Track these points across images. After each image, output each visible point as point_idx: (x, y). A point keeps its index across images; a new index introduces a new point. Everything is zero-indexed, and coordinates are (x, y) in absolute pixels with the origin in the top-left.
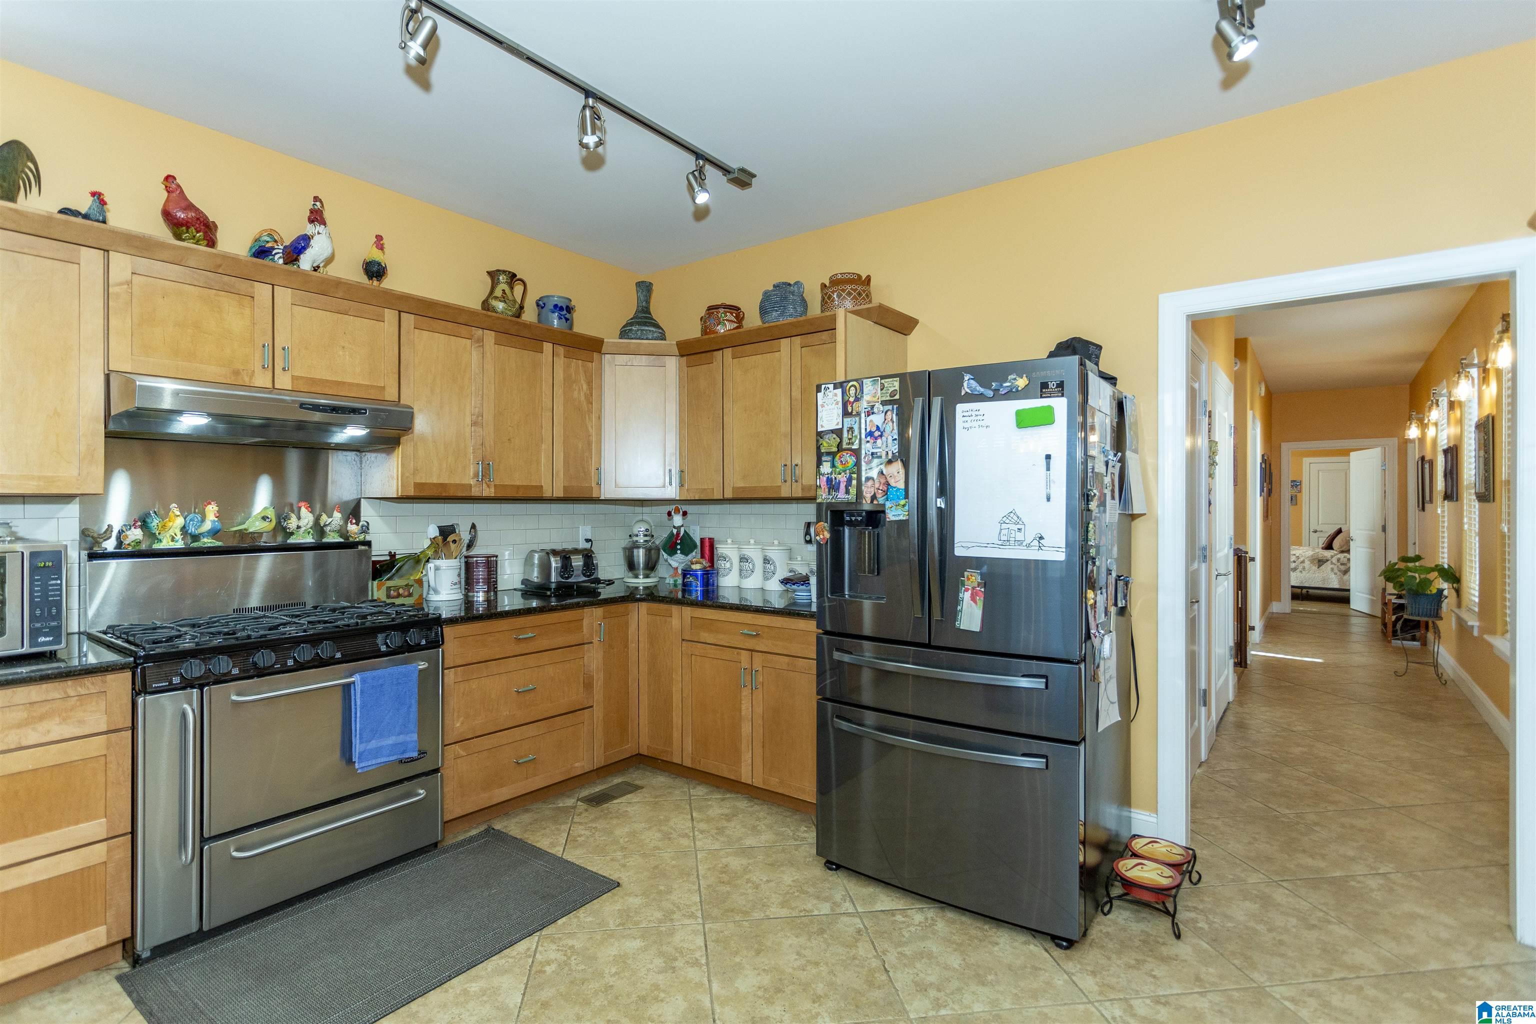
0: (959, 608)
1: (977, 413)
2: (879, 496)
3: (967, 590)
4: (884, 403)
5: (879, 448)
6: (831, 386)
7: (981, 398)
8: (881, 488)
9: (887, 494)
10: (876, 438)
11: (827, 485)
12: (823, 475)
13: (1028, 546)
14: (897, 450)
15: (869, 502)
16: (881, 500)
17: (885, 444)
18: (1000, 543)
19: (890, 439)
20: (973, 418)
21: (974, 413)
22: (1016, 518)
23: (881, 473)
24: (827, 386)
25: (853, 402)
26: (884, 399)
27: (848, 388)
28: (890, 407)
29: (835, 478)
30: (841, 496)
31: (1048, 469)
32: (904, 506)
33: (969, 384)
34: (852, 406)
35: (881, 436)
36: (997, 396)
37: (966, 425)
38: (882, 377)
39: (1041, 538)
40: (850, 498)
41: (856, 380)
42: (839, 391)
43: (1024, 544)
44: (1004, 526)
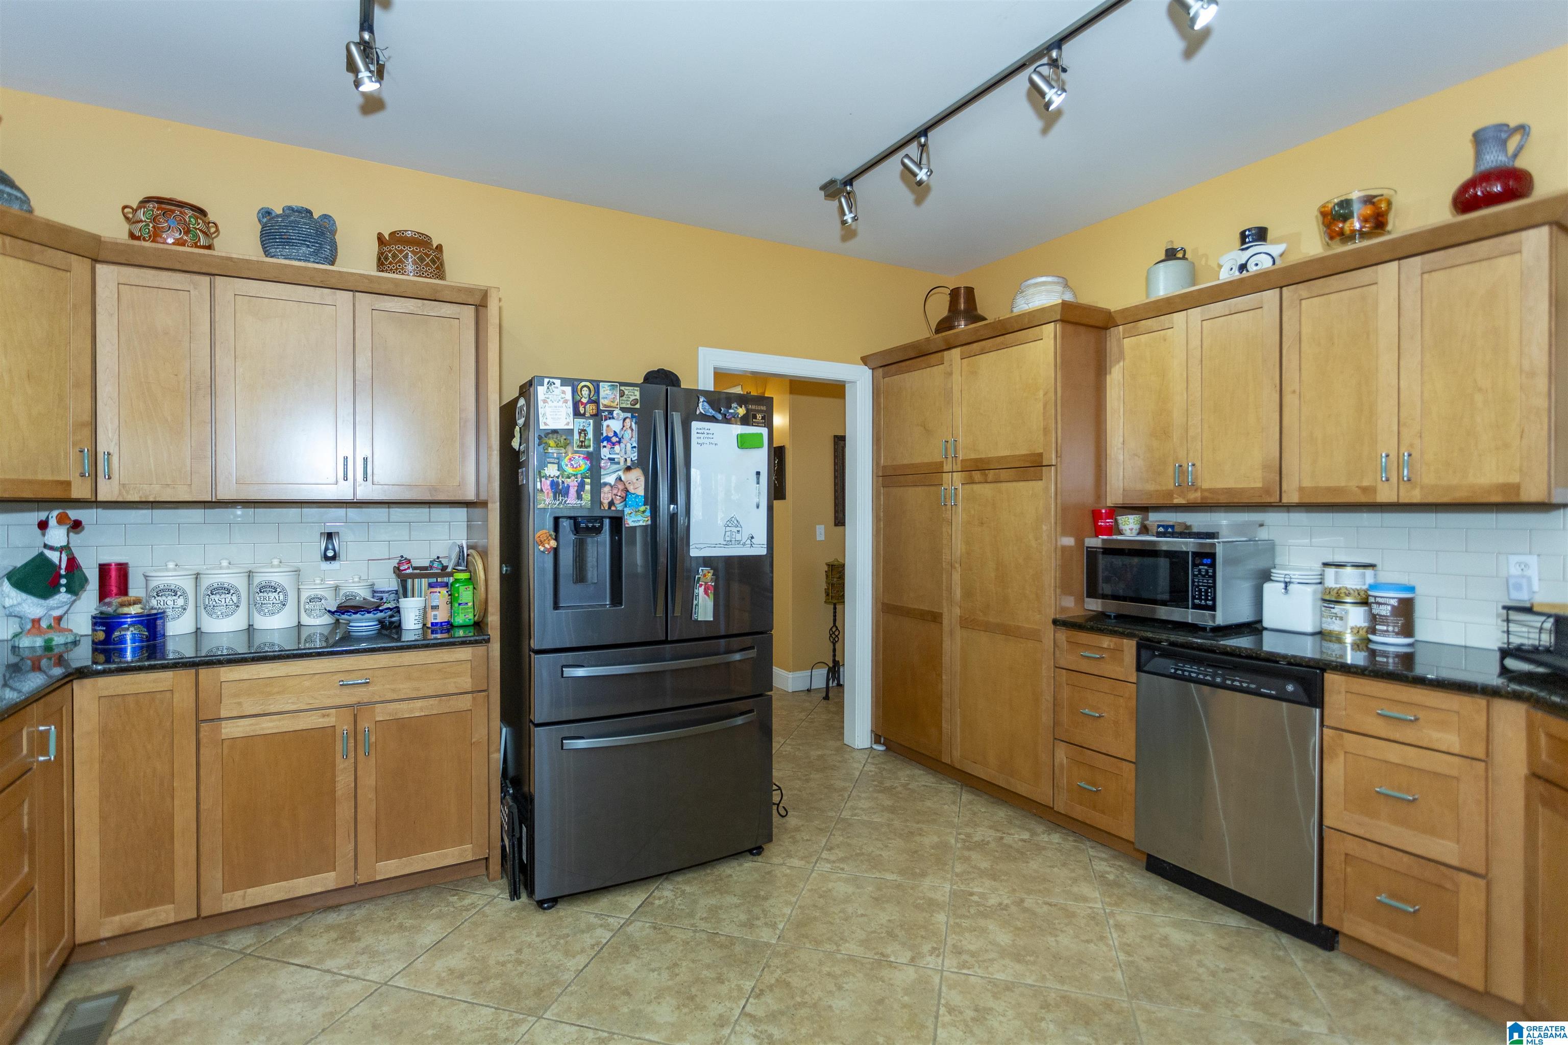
0: (695, 602)
1: (708, 431)
2: (616, 502)
3: (701, 585)
4: (623, 410)
5: (618, 454)
6: (558, 382)
7: (712, 419)
8: (619, 494)
9: (625, 500)
10: (614, 444)
11: (552, 489)
12: (546, 477)
13: (744, 544)
14: (636, 458)
15: (607, 508)
16: (620, 507)
17: (623, 451)
18: (725, 543)
19: (629, 446)
20: (705, 435)
21: (706, 432)
22: (736, 522)
23: (620, 479)
24: (551, 380)
25: (586, 404)
26: (624, 406)
27: (579, 387)
28: (629, 415)
29: (563, 482)
30: (572, 500)
31: (758, 483)
32: (644, 512)
33: (703, 407)
34: (585, 408)
35: (619, 442)
36: (727, 420)
37: (700, 441)
38: (622, 384)
39: (752, 538)
40: (583, 503)
41: (591, 381)
42: (568, 390)
43: (742, 543)
44: (728, 529)
